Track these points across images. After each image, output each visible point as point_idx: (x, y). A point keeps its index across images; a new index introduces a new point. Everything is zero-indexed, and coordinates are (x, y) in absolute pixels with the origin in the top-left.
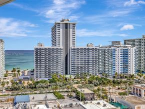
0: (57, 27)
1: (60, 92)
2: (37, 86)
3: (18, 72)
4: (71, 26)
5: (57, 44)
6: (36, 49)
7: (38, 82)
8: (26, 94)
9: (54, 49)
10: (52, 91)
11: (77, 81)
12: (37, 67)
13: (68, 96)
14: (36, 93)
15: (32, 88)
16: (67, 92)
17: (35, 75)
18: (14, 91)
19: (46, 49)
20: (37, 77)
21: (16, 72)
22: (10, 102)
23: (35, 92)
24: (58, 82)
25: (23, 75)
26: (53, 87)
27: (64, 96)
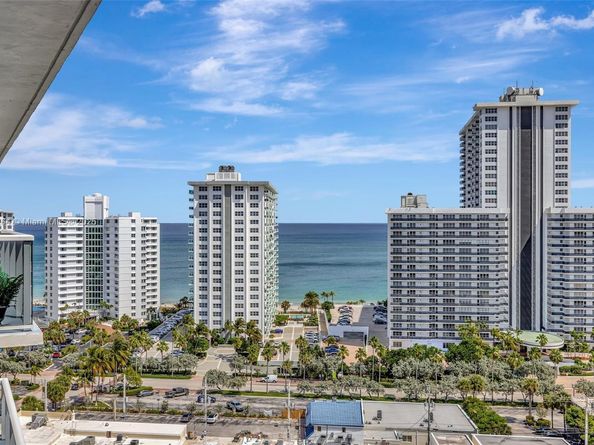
0: (483, 124)
1: (493, 402)
2: (397, 369)
3: (327, 307)
4: (549, 116)
5: (484, 197)
6: (395, 217)
7: (399, 355)
8: (350, 398)
9: (468, 217)
10: (457, 395)
11: (577, 360)
12: (397, 291)
13: (529, 423)
14: (391, 398)
15: (376, 376)
16: (525, 404)
17: (390, 325)
18: (306, 382)
19: (433, 217)
20: (397, 334)
21: (319, 310)
22: (290, 420)
23: (389, 391)
24: (484, 361)
25: (345, 321)
26: (461, 378)
27: (512, 420)
